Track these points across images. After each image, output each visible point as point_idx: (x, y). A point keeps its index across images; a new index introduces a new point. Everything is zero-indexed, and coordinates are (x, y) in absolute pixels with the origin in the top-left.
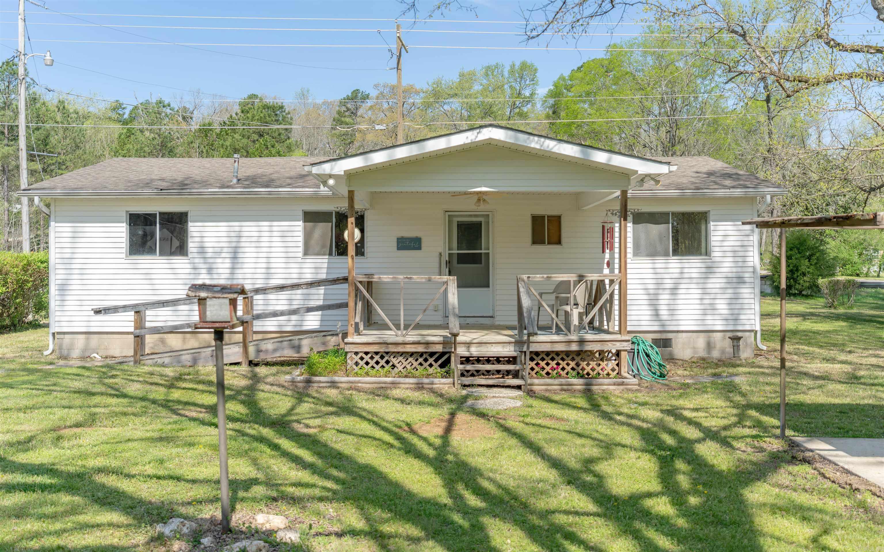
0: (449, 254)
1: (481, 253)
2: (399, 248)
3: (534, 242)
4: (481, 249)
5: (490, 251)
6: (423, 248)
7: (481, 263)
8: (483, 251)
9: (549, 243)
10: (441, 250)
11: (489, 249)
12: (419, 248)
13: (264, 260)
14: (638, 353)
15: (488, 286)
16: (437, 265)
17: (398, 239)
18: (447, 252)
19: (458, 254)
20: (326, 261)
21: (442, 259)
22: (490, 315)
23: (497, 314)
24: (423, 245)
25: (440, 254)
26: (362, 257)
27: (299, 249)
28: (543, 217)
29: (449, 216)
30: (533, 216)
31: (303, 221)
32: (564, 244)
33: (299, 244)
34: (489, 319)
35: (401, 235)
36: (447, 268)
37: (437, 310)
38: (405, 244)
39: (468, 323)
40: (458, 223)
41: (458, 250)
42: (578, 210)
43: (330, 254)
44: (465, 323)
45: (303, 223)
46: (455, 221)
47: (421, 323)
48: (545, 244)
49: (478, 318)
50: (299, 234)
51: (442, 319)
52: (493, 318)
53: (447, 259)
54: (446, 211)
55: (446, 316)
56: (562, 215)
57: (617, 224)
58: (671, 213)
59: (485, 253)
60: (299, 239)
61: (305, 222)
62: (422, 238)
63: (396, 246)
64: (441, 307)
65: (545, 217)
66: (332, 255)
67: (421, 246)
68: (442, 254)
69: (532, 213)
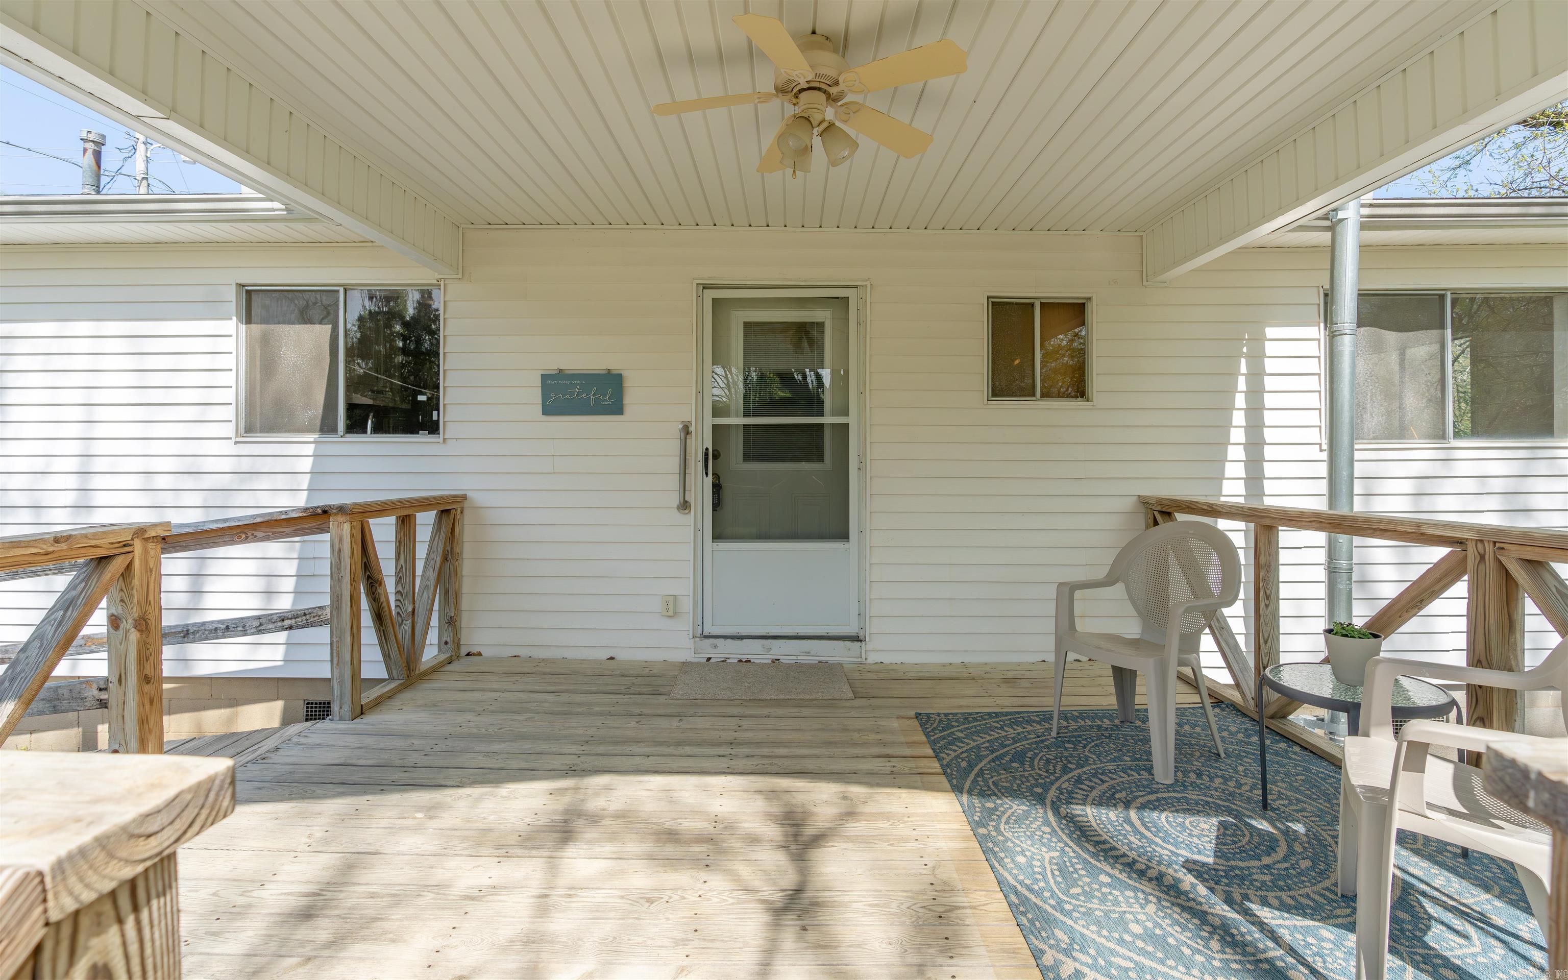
0: (715, 428)
1: (822, 425)
2: (548, 410)
3: (998, 390)
4: (821, 413)
5: (852, 420)
6: (628, 409)
7: (821, 459)
8: (827, 420)
9: (1045, 395)
10: (687, 414)
11: (846, 413)
12: (617, 408)
13: (75, 447)
15: (843, 535)
16: (674, 463)
17: (545, 377)
18: (709, 421)
19: (745, 427)
20: (310, 449)
21: (692, 442)
22: (851, 630)
23: (873, 627)
24: (629, 398)
25: (686, 430)
26: (432, 438)
27: (229, 413)
28: (1026, 307)
29: (715, 301)
30: (994, 304)
31: (239, 320)
32: (1096, 396)
33: (229, 396)
34: (848, 643)
35: (553, 364)
36: (707, 474)
37: (675, 614)
38: (572, 394)
39: (778, 660)
40: (747, 325)
41: (746, 415)
42: (1145, 283)
43: (327, 427)
44: (766, 659)
45: (243, 327)
46: (738, 319)
47: (621, 655)
48: (1034, 395)
49: (809, 641)
50: (229, 362)
51: (690, 644)
52: (861, 641)
53: (709, 444)
54: (705, 287)
55: (705, 633)
56: (1089, 299)
57: (1270, 332)
58: (1449, 293)
59: (833, 425)
60: (229, 379)
61: (249, 321)
62: (625, 374)
63: (539, 400)
64: (687, 605)
65: (1032, 305)
66: (333, 430)
67: (622, 400)
68: (692, 428)
69: (990, 294)
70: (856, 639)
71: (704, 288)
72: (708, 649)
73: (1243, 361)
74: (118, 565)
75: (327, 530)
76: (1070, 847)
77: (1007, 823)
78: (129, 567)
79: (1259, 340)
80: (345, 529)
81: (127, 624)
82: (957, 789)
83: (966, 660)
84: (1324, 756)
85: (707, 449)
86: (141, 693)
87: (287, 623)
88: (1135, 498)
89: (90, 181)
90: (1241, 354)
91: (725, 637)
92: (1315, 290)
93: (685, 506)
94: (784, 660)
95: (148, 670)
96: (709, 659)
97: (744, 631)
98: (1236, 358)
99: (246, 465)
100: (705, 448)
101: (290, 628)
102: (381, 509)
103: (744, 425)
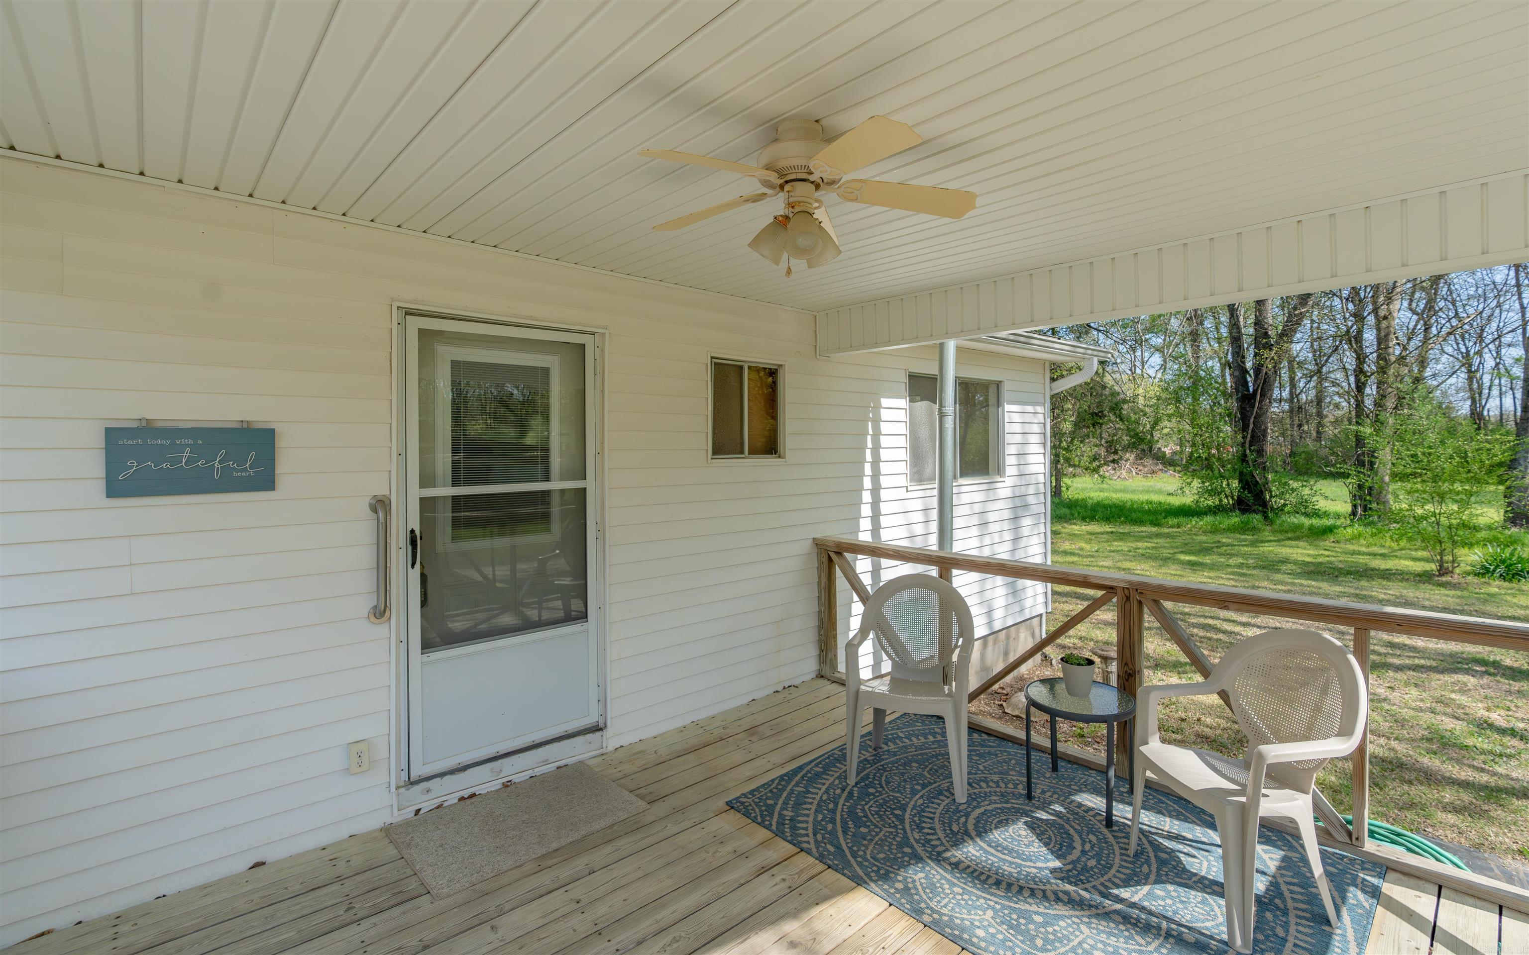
0: (423, 502)
1: (548, 492)
2: (117, 490)
4: (547, 478)
5: (589, 484)
6: (281, 481)
7: (545, 529)
8: (554, 485)
9: (752, 452)
10: (384, 484)
11: (583, 476)
12: (264, 482)
15: (581, 615)
16: (365, 555)
17: (110, 433)
18: (416, 492)
19: (456, 498)
21: (391, 523)
22: (591, 720)
23: (613, 710)
24: (284, 466)
25: (382, 503)
28: (739, 369)
29: (423, 334)
30: (716, 364)
32: (788, 454)
34: (589, 736)
35: (125, 413)
36: (413, 566)
38: (175, 460)
39: (510, 781)
40: (454, 363)
41: (455, 483)
42: (818, 357)
44: (496, 785)
46: (445, 356)
47: (272, 854)
48: (742, 452)
49: (547, 746)
51: (392, 798)
52: (601, 729)
53: (416, 523)
54: (409, 313)
55: (413, 778)
56: (780, 366)
57: (885, 402)
59: (563, 492)
62: (278, 428)
63: (101, 472)
64: (386, 748)
65: (743, 368)
67: (274, 471)
68: (391, 505)
69: (713, 355)
70: (597, 729)
71: (406, 314)
72: (416, 799)
73: (870, 423)
76: (990, 900)
77: (931, 899)
79: (878, 407)
82: (859, 882)
83: (695, 718)
84: (1005, 737)
85: (412, 531)
88: (811, 540)
90: (869, 419)
91: (442, 775)
92: (904, 371)
93: (380, 612)
94: (516, 778)
96: (418, 811)
97: (466, 759)
98: (865, 421)
100: (409, 529)
103: (453, 496)
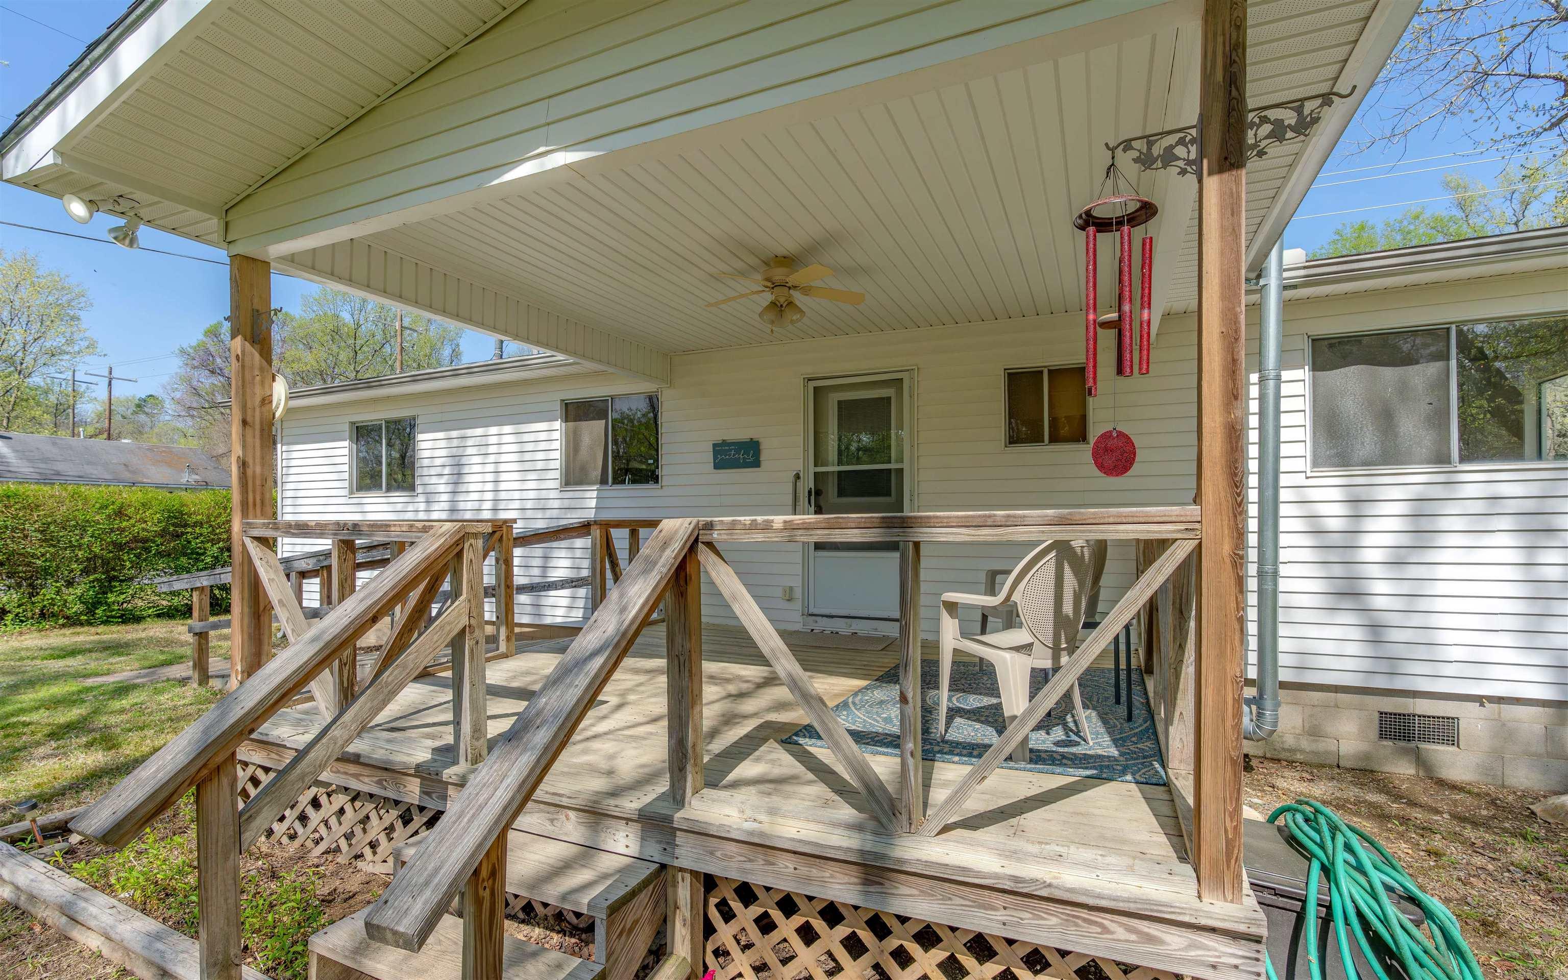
0: (817, 474)
1: (889, 470)
2: (716, 467)
3: (1014, 439)
4: (888, 462)
5: (906, 466)
6: (763, 464)
7: (887, 493)
8: (893, 466)
9: (1054, 439)
10: (798, 466)
11: (902, 461)
12: (756, 464)
14: (1326, 922)
16: (790, 499)
17: (715, 445)
18: (812, 469)
19: (840, 473)
20: (594, 494)
21: (801, 484)
24: (764, 457)
25: (797, 477)
26: (655, 486)
27: (556, 474)
28: (1037, 374)
29: (816, 389)
30: (1009, 374)
31: (562, 421)
33: (557, 464)
35: (719, 437)
36: (811, 506)
37: (790, 600)
38: (730, 455)
39: (856, 633)
40: (839, 402)
41: (839, 464)
43: (603, 481)
44: (848, 632)
45: (564, 424)
46: (833, 399)
48: (1043, 441)
49: (877, 621)
50: (556, 445)
51: (800, 619)
53: (812, 485)
55: (810, 612)
58: (1454, 327)
59: (894, 469)
60: (557, 455)
61: (566, 421)
62: (760, 440)
63: (712, 460)
64: (798, 593)
65: (1041, 372)
66: (607, 483)
67: (759, 458)
68: (801, 475)
69: (1006, 367)
71: (809, 380)
72: (811, 623)
74: (497, 535)
75: (590, 534)
78: (502, 536)
80: (596, 532)
81: (501, 562)
85: (811, 489)
86: (506, 592)
87: (574, 584)
89: (498, 346)
91: (823, 616)
92: (1300, 337)
94: (860, 633)
95: (508, 583)
96: (812, 630)
97: (834, 613)
99: (566, 503)
100: (809, 485)
101: (575, 587)
102: (619, 524)
103: (838, 472)
